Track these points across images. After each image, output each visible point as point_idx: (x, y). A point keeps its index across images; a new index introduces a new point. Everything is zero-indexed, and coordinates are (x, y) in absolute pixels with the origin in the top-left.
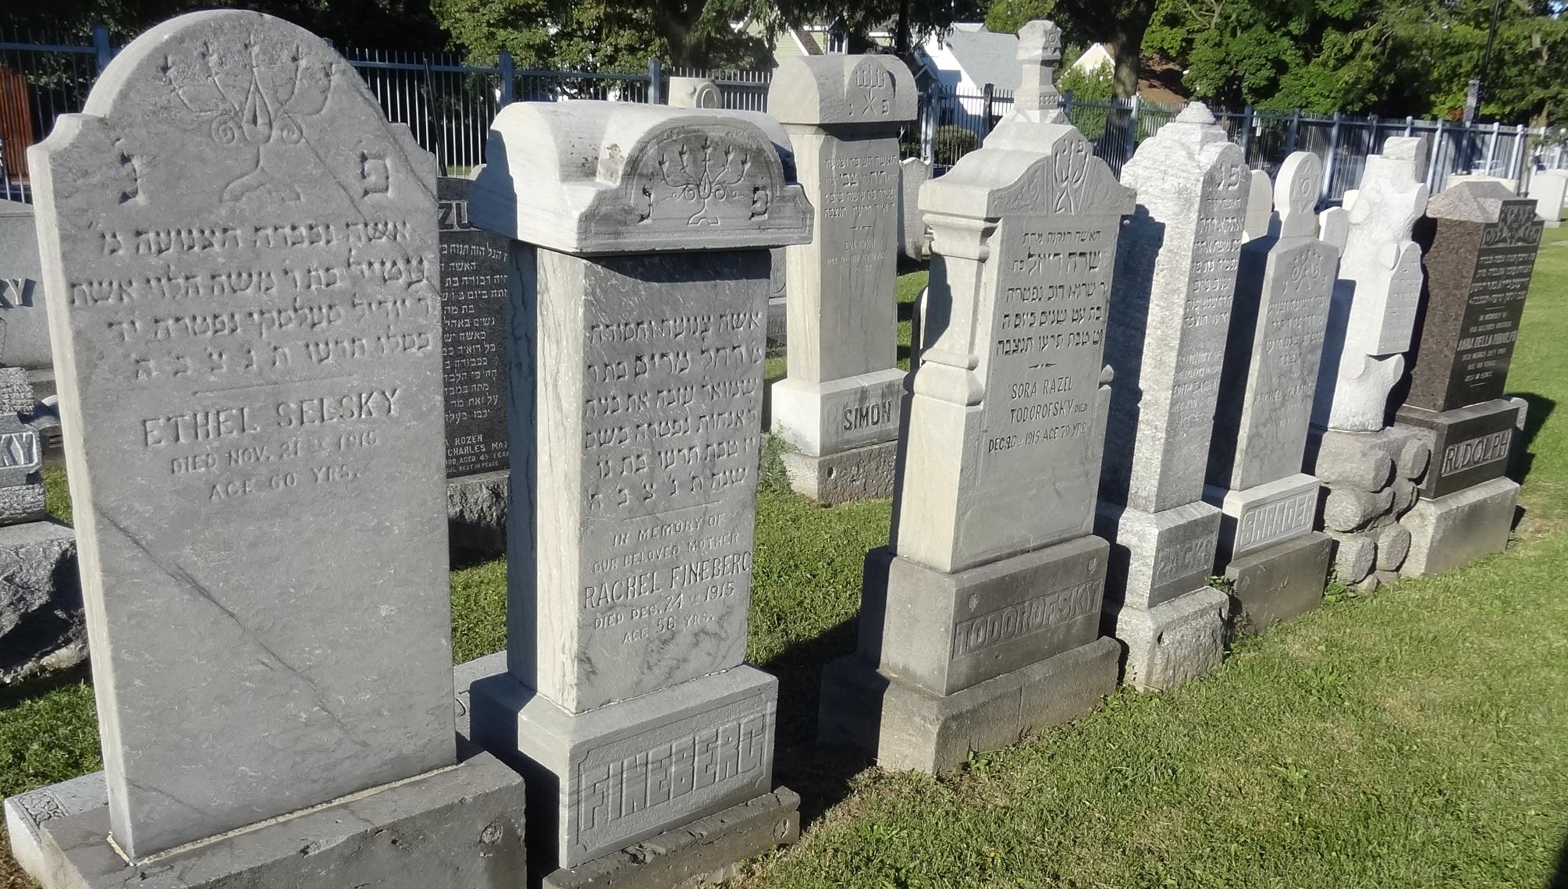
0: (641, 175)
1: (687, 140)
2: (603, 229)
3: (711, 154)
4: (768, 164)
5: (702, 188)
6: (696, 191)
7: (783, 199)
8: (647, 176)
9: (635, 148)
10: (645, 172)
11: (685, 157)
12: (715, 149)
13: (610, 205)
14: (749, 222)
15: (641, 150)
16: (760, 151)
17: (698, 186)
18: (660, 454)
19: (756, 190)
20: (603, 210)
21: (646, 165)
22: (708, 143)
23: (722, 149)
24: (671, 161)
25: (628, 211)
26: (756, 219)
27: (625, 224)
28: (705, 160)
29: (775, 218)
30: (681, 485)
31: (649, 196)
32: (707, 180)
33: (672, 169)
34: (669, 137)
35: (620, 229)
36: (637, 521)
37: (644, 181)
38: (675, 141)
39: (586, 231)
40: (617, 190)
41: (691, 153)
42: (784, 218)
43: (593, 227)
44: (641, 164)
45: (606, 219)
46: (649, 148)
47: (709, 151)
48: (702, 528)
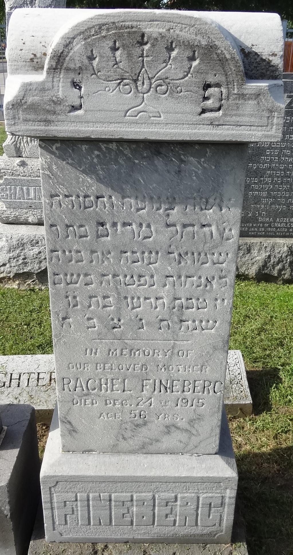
0: (68, 69)
1: (120, 36)
2: (32, 116)
3: (149, 50)
4: (222, 61)
5: (139, 83)
6: (133, 86)
7: (242, 96)
8: (74, 70)
9: (59, 44)
10: (72, 66)
11: (118, 53)
12: (153, 45)
13: (36, 95)
14: (198, 117)
15: (67, 46)
16: (211, 48)
17: (136, 81)
18: (126, 298)
19: (207, 86)
20: (30, 100)
21: (72, 60)
22: (146, 39)
23: (162, 45)
24: (101, 56)
25: (58, 102)
26: (207, 115)
27: (54, 113)
28: (142, 56)
29: (231, 116)
30: (148, 323)
31: (80, 88)
32: (145, 76)
33: (104, 64)
34: (96, 33)
35: (49, 117)
36: (106, 342)
37: (72, 75)
38: (104, 37)
39: (14, 118)
40: (43, 83)
41: (124, 49)
42: (243, 115)
43: (21, 115)
44: (67, 59)
45: (33, 108)
46: (74, 44)
47: (146, 47)
48: (171, 357)
